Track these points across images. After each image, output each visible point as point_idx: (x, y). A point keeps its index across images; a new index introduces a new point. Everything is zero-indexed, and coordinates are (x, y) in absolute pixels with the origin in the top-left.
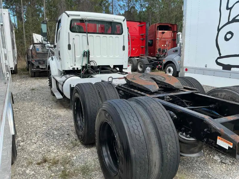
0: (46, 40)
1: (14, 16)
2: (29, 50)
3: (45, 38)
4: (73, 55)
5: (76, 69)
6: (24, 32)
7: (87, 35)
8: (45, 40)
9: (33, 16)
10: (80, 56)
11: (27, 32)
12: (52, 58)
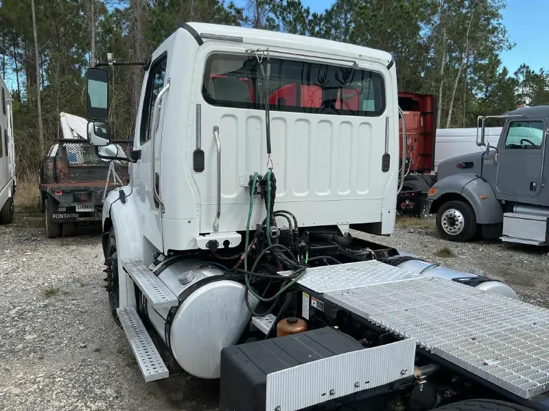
0: (104, 131)
1: (16, 70)
2: (46, 158)
3: (101, 126)
4: (209, 191)
5: (221, 246)
6: (40, 110)
7: (268, 115)
8: (99, 133)
9: (62, 71)
10: (234, 196)
11: (47, 112)
12: (122, 193)
